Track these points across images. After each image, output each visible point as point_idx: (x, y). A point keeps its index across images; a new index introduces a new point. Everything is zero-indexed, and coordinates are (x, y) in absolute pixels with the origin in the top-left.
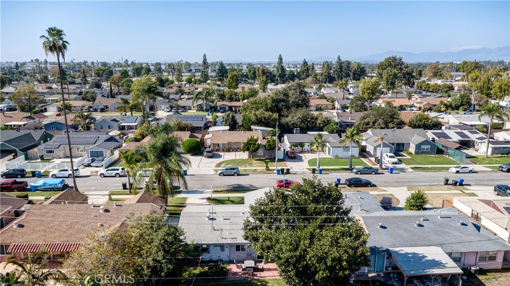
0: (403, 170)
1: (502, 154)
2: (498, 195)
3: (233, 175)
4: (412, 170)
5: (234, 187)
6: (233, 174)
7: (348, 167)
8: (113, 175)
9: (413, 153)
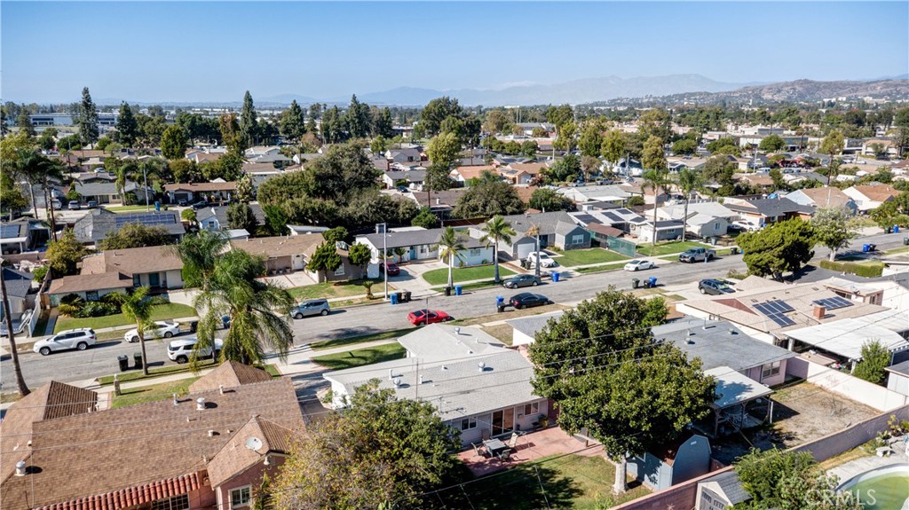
0: (567, 275)
1: (669, 240)
2: (706, 293)
3: (320, 315)
4: (578, 274)
5: (338, 335)
6: (320, 312)
7: (494, 279)
8: (72, 347)
9: (562, 248)
